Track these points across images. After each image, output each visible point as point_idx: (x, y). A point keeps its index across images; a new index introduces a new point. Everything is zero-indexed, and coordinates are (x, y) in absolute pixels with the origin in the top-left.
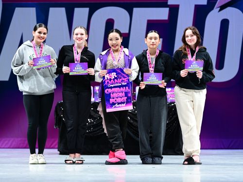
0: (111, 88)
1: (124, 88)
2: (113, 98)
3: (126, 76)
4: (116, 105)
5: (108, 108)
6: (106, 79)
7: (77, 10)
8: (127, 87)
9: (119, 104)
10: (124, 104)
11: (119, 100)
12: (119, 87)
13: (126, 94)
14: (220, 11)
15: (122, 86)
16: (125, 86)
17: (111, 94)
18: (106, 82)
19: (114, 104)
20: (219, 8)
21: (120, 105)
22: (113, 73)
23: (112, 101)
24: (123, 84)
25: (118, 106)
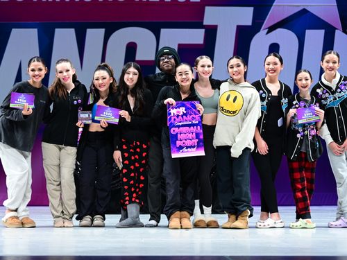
0: (179, 126)
1: (195, 127)
2: (181, 140)
3: (197, 112)
4: (184, 149)
5: (174, 152)
6: (172, 115)
7: (90, 32)
8: (199, 127)
9: (187, 147)
10: (195, 149)
11: (188, 143)
12: (189, 126)
13: (197, 135)
14: (268, 33)
15: (193, 125)
16: (196, 125)
17: (179, 135)
18: (173, 118)
19: (181, 148)
20: (267, 30)
21: (189, 149)
22: (181, 108)
23: (179, 143)
24: (194, 122)
25: (186, 150)
